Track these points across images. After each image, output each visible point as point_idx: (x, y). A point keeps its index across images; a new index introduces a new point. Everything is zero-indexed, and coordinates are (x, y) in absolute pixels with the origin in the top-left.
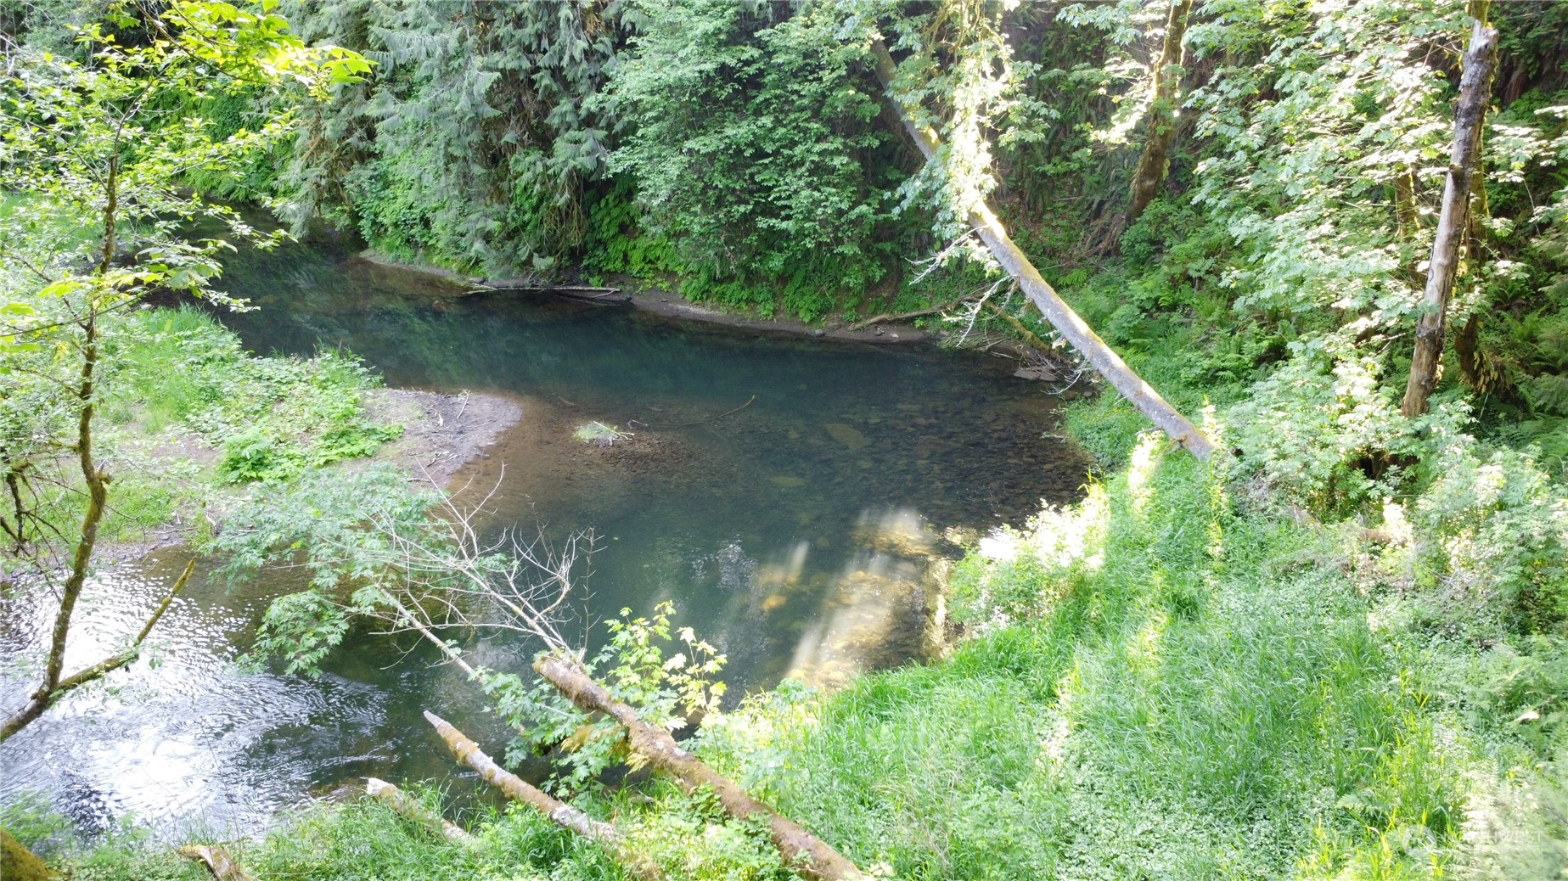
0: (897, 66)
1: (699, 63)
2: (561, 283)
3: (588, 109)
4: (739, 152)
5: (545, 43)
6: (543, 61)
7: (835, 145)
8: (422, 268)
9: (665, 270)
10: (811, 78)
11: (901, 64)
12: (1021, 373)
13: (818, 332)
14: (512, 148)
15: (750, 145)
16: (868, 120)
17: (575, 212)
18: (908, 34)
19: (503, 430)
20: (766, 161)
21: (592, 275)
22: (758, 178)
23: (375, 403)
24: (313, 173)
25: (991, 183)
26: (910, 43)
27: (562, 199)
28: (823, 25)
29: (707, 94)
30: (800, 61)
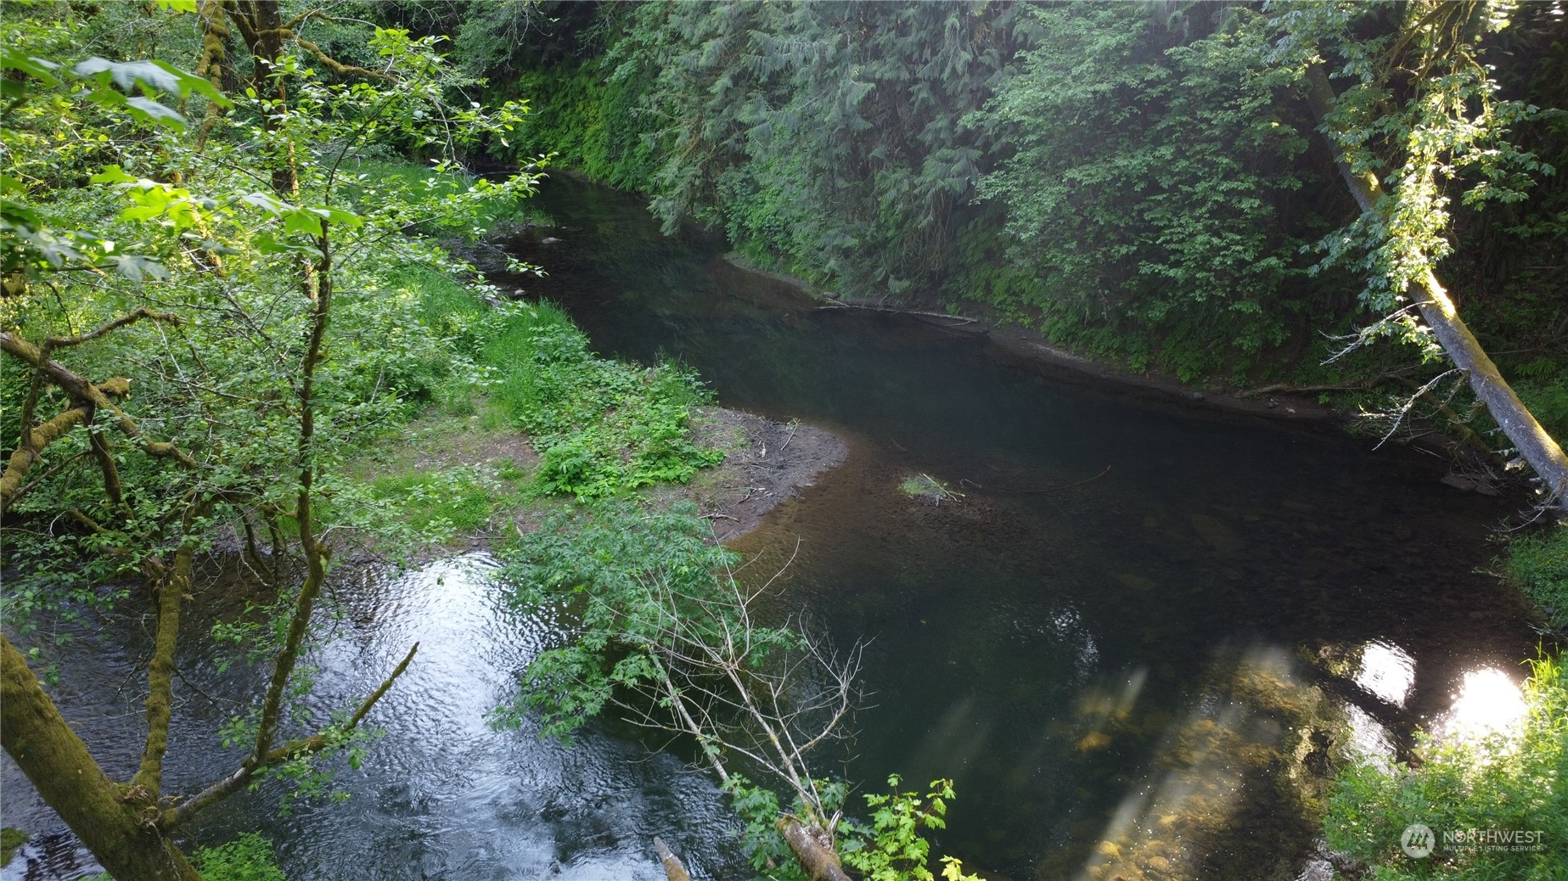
0: (1338, 97)
1: (1093, 83)
2: (916, 307)
3: (965, 127)
4: (1128, 184)
5: (927, 53)
6: (922, 72)
7: (1246, 185)
8: (779, 276)
9: (1030, 305)
10: (1226, 105)
11: (1342, 96)
12: (1452, 479)
13: (1197, 395)
14: (879, 164)
15: (1142, 178)
16: (1291, 158)
17: (939, 235)
18: (1357, 61)
19: (824, 470)
20: (1160, 198)
21: (950, 302)
22: (1147, 216)
23: (702, 423)
24: (691, 171)
25: (1444, 248)
26: (1358, 71)
27: (924, 221)
28: (1248, 43)
29: (1101, 118)
30: (1216, 84)
